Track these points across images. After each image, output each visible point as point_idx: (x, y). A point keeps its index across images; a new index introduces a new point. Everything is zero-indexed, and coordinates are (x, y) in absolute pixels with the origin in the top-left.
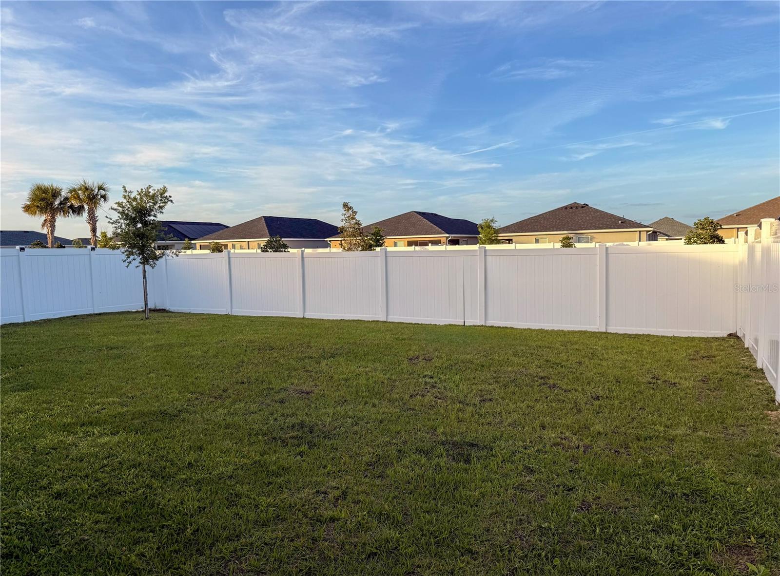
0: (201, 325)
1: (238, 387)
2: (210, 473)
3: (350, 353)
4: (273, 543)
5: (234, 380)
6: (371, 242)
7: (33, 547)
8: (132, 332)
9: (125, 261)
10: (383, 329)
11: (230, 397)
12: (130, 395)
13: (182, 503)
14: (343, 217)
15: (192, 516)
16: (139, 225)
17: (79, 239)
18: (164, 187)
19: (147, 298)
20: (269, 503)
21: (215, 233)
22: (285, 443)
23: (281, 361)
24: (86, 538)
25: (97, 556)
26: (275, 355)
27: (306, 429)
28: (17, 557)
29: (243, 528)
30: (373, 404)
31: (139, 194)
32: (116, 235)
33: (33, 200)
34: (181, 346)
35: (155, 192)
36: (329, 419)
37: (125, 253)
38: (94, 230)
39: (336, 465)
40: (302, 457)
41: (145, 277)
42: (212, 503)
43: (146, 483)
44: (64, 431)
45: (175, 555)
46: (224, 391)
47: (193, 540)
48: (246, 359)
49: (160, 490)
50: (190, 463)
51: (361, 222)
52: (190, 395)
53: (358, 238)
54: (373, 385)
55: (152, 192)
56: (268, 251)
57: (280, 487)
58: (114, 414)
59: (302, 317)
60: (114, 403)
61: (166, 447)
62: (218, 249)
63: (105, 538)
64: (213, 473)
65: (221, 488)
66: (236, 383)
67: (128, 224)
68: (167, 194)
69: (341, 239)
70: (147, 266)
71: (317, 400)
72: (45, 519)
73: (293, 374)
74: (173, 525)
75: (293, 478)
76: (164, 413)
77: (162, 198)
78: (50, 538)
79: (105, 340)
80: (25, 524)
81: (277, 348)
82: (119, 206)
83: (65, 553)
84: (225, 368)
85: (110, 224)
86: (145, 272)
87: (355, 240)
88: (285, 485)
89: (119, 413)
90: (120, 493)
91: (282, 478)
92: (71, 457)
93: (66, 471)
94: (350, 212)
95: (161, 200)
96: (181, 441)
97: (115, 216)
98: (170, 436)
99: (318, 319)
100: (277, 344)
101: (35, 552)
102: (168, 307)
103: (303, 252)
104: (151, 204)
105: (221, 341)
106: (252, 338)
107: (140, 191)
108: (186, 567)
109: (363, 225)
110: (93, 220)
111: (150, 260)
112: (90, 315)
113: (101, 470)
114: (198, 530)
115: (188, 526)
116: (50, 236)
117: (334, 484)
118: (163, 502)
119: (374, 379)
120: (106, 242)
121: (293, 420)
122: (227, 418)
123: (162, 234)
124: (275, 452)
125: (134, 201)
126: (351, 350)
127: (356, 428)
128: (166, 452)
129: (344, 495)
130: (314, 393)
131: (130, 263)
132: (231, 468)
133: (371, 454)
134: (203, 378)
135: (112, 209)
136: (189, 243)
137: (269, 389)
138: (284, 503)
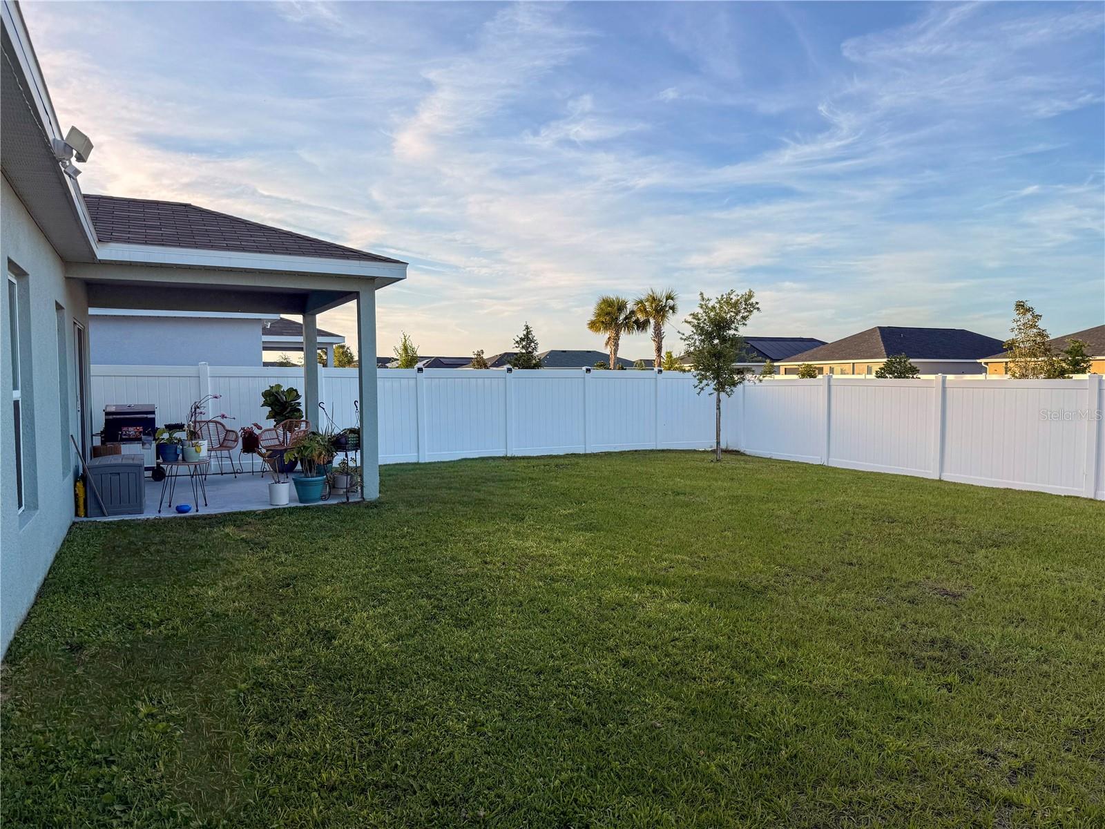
0: (788, 476)
1: (844, 568)
2: (810, 682)
3: (1027, 543)
4: (908, 809)
5: (838, 557)
6: (1064, 365)
7: (601, 719)
8: (701, 476)
9: (697, 386)
10: (1091, 510)
11: (833, 581)
12: (702, 555)
13: (773, 713)
14: (1015, 325)
15: (787, 734)
16: (716, 341)
17: (641, 360)
18: (750, 291)
19: (719, 435)
20: (899, 747)
21: (806, 352)
22: (920, 665)
23: (908, 541)
24: (658, 725)
25: (670, 752)
26: (898, 530)
27: (955, 651)
28: (585, 725)
29: (861, 772)
30: (1076, 633)
31: (719, 302)
32: (688, 354)
33: (599, 315)
34: (762, 500)
35: (739, 298)
36: (995, 643)
37: (697, 377)
38: (659, 349)
39: (1010, 718)
40: (949, 692)
41: (719, 408)
42: (814, 724)
43: (726, 673)
44: (629, 587)
45: (765, 782)
46: (824, 571)
47: (790, 768)
48: (854, 531)
49: (744, 688)
50: (781, 662)
51: (1048, 332)
52: (777, 568)
53: (1040, 359)
54: (1075, 603)
55: (734, 298)
56: (886, 377)
57: (916, 728)
58: (684, 576)
59: (938, 478)
60: (683, 562)
61: (749, 632)
62: (809, 373)
63: (679, 732)
64: (815, 682)
65: (827, 706)
66: (842, 562)
67: (703, 341)
68: (753, 300)
69: (1007, 360)
70: (723, 395)
71: (971, 610)
72: (612, 689)
73: (929, 564)
74: (762, 740)
75: (937, 721)
76: (745, 587)
77: (747, 305)
78: (618, 713)
79: (671, 483)
80: (593, 689)
81: (900, 520)
82: (694, 318)
83: (635, 736)
84: (824, 539)
85: (683, 341)
86: (719, 401)
87: (1035, 362)
88: (923, 728)
89: (690, 576)
90: (694, 679)
91: (919, 716)
92: (638, 619)
93: (633, 635)
94: (1029, 316)
95: (745, 308)
96: (768, 628)
97: (688, 330)
98: (753, 618)
99: (964, 485)
100: (901, 515)
101: (604, 725)
102: (742, 448)
103: (944, 381)
104: (733, 314)
105: (817, 501)
106: (861, 502)
107: (720, 298)
108: (781, 802)
109: (1052, 337)
110: (659, 336)
111: (726, 387)
112: (652, 451)
113: (672, 643)
114: (795, 756)
115: (783, 747)
116: (612, 357)
117: (1009, 746)
118: (748, 705)
119: (1077, 594)
120: (672, 364)
121: (933, 633)
122: (831, 609)
123: (744, 353)
124: (905, 674)
125: (712, 311)
126: (1031, 540)
127: (1045, 667)
128: (749, 639)
129: (1028, 770)
130: (965, 598)
131: (702, 389)
132: (839, 682)
133: (1078, 717)
134: (794, 547)
135: (686, 322)
136: (771, 366)
137: (891, 579)
138: (924, 753)
